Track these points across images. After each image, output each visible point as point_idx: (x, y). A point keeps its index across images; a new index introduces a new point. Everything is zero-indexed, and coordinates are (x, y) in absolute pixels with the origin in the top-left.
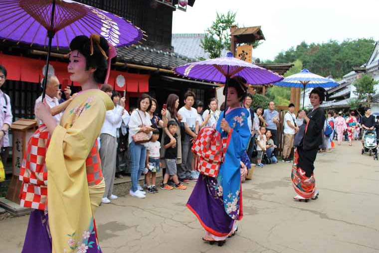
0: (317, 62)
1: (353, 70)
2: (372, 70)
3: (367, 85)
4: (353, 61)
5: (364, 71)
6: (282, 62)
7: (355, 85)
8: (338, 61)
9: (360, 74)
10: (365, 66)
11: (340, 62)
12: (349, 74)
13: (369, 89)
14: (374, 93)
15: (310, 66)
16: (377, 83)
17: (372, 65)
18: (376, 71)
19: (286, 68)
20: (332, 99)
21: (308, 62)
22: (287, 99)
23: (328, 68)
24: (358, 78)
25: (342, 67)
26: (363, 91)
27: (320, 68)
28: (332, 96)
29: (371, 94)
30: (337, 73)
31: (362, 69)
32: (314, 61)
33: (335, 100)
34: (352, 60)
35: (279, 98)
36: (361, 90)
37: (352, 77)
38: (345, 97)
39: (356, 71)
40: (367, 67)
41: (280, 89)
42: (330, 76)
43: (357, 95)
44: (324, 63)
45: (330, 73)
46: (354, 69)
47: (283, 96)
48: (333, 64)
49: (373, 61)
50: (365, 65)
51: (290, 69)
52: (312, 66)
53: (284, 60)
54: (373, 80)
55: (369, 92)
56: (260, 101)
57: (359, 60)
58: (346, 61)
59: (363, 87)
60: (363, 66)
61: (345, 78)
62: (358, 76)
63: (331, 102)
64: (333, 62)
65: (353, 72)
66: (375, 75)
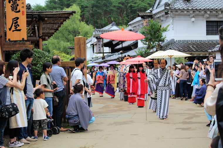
0: (97, 7)
1: (139, 16)
2: (158, 16)
3: (155, 33)
4: (137, 5)
5: (151, 16)
6: (55, 8)
7: (143, 33)
8: (120, 5)
9: (147, 20)
10: (151, 11)
11: (122, 6)
12: (134, 21)
13: (158, 37)
14: (163, 41)
15: (89, 11)
16: (165, 30)
17: (159, 10)
18: (163, 16)
19: (66, 16)
20: (118, 50)
21: (87, 7)
22: (65, 53)
23: (110, 13)
24: (145, 24)
25: (125, 12)
26: (151, 39)
27: (100, 14)
28: (118, 47)
29: (160, 42)
30: (120, 18)
31: (148, 14)
32: (93, 6)
33: (121, 51)
34: (135, 3)
35: (55, 51)
37: (138, 24)
38: (133, 48)
39: (143, 17)
40: (154, 12)
41: (55, 41)
42: (113, 23)
43: (146, 44)
44: (105, 8)
45: (112, 19)
47: (59, 49)
48: (114, 9)
49: (158, 5)
50: (151, 9)
51: (71, 17)
52: (91, 12)
53: (57, 5)
54: (161, 26)
55: (158, 40)
56: (38, 57)
57: (143, 4)
58: (129, 5)
59: (151, 35)
60: (149, 11)
61: (130, 25)
62: (145, 22)
64: (115, 6)
65: (139, 18)
66: (162, 20)
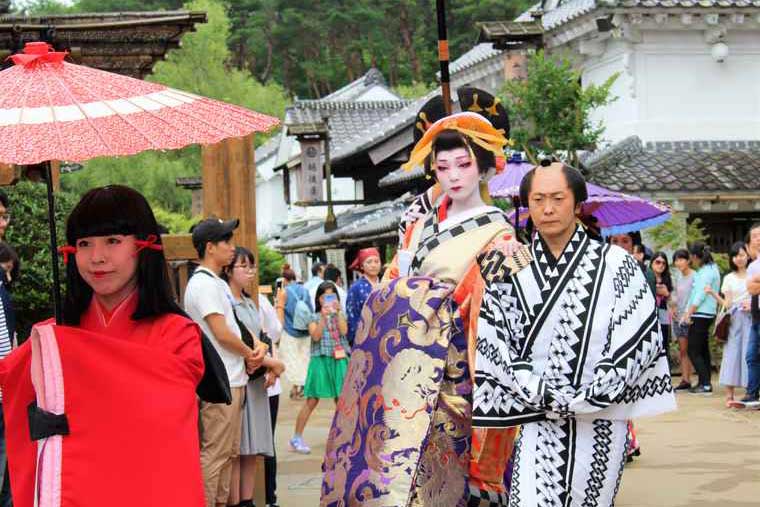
1: (483, 39)
2: (569, 36)
3: (555, 110)
5: (535, 40)
9: (519, 56)
10: (538, 17)
13: (567, 129)
14: (590, 146)
15: (265, 26)
16: (599, 99)
18: (587, 37)
23: (356, 33)
24: (510, 74)
26: (539, 138)
28: (393, 177)
29: (579, 153)
30: (402, 54)
31: (525, 31)
36: (532, 134)
39: (500, 43)
40: (548, 22)
42: (372, 72)
44: (333, 11)
45: (367, 58)
46: (488, 31)
50: (534, 9)
52: (274, 27)
54: (580, 82)
55: (569, 142)
56: (40, 218)
59: (539, 120)
60: (526, 17)
62: (509, 66)
63: (389, 204)
65: (485, 50)
66: (586, 57)
